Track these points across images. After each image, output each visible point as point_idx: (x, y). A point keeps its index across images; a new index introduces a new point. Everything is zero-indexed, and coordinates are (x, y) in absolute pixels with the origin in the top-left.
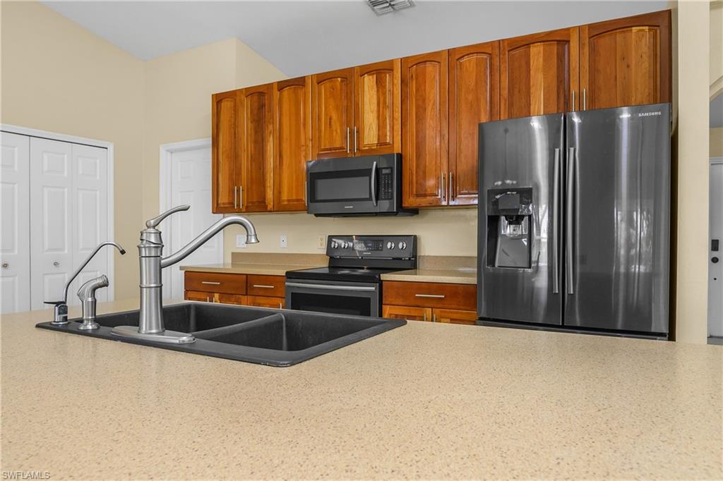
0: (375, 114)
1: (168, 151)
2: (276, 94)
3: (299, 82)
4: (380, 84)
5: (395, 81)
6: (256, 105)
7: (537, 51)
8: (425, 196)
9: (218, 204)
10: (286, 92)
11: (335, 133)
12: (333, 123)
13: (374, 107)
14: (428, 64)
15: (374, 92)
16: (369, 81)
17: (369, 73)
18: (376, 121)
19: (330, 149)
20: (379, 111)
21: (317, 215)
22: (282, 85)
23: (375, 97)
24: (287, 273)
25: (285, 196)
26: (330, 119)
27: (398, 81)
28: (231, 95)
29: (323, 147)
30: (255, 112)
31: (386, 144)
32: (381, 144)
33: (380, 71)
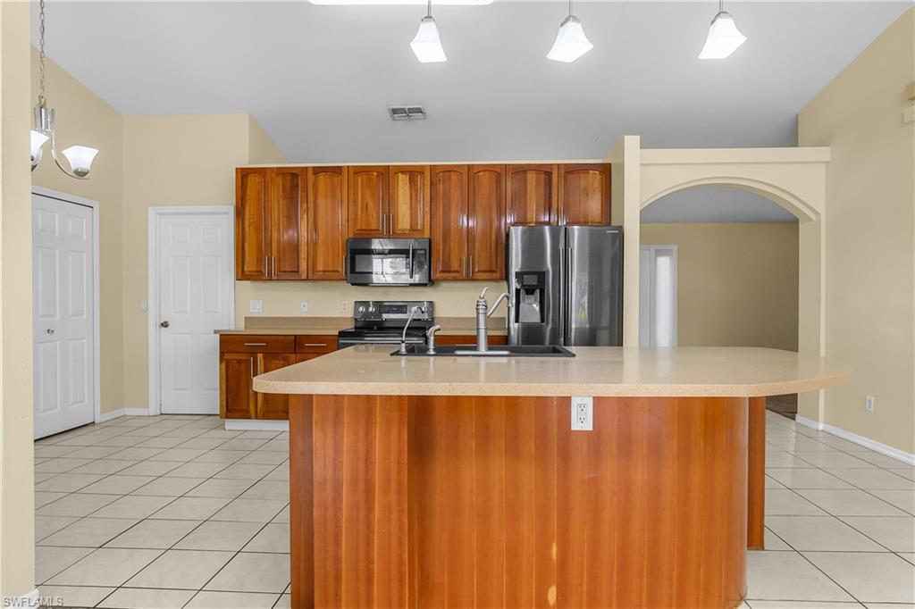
0: (408, 206)
1: (157, 214)
2: (311, 177)
3: (337, 171)
4: (412, 181)
5: (426, 182)
6: (288, 184)
7: (531, 176)
8: (450, 272)
9: (243, 272)
10: (321, 177)
11: (371, 218)
12: (369, 209)
13: (408, 200)
14: (452, 173)
15: (407, 188)
16: (403, 180)
17: (403, 172)
18: (409, 212)
19: (366, 230)
20: (411, 204)
21: (353, 284)
22: (317, 171)
23: (408, 191)
24: (340, 332)
25: (320, 267)
26: (367, 205)
27: (428, 183)
28: (261, 172)
29: (359, 228)
30: (288, 190)
31: (417, 230)
32: (413, 229)
33: (413, 173)
